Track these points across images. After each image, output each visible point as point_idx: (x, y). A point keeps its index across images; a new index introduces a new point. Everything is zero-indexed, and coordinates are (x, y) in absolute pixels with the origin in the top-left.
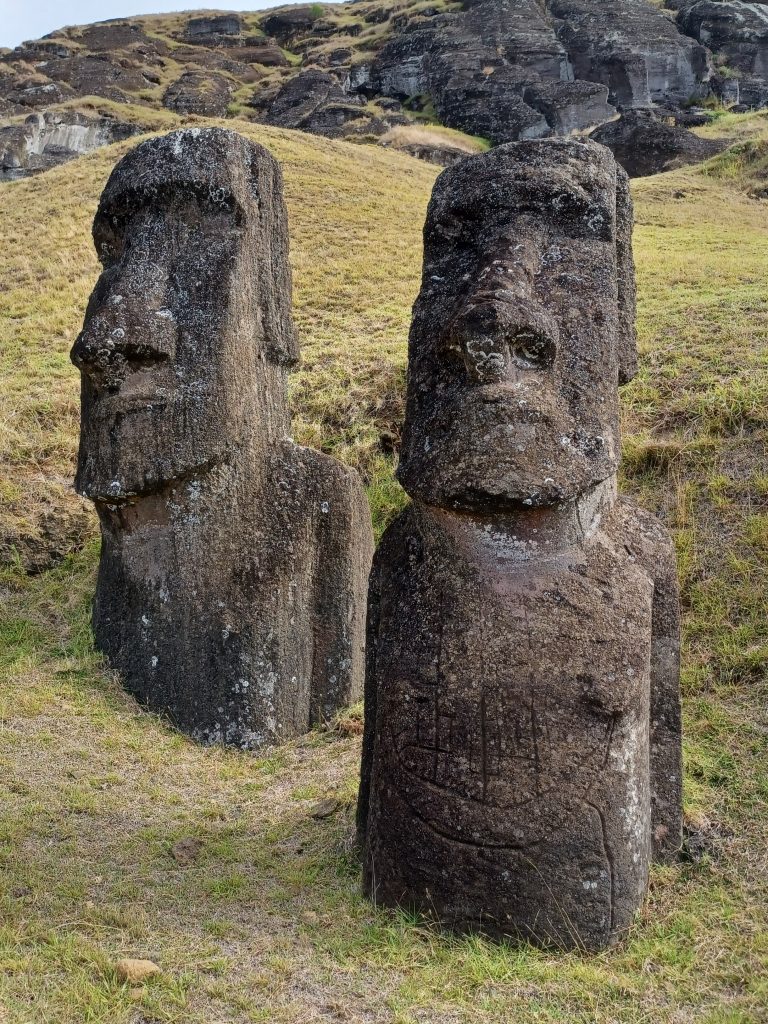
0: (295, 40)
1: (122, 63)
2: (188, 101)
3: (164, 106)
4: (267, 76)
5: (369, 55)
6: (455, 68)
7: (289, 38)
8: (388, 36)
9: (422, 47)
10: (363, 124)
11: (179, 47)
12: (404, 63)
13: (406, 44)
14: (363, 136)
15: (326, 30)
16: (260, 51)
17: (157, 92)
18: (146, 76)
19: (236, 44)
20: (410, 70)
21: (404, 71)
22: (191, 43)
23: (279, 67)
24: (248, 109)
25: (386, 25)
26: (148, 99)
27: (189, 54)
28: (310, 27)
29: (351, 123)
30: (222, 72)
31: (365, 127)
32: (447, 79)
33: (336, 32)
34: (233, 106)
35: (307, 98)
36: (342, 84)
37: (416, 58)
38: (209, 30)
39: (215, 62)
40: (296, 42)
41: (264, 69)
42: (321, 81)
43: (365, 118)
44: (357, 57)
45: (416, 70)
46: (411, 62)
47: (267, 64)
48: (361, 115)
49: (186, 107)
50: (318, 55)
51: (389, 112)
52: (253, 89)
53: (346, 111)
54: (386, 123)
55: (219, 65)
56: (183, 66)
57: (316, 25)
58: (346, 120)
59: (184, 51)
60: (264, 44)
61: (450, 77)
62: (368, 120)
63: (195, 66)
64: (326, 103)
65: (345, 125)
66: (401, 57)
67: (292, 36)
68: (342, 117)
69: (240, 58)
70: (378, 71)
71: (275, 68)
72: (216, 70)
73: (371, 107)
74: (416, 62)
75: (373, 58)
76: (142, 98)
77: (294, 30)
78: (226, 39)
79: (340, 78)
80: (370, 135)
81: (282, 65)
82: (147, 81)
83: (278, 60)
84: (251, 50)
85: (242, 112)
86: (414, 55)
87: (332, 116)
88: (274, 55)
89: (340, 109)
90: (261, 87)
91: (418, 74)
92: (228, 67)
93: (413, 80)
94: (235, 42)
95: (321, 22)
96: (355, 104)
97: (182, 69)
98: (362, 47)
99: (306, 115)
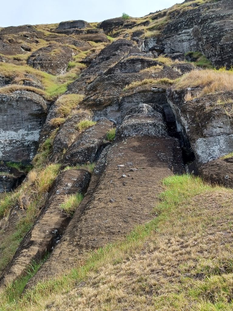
0: (114, 31)
1: (10, 41)
2: (41, 60)
3: (27, 63)
4: (96, 47)
5: (155, 32)
6: (227, 29)
7: (111, 30)
8: (166, 22)
9: (192, 23)
10: (157, 71)
11: (50, 35)
12: (180, 34)
13: (180, 23)
14: (159, 80)
15: (131, 25)
16: (93, 35)
17: (25, 56)
18: (23, 48)
19: (82, 32)
20: (184, 38)
21: (179, 39)
22: (58, 33)
23: (103, 43)
24: (80, 64)
25: (165, 18)
26: (19, 60)
27: (55, 37)
28: (122, 25)
29: (147, 70)
30: (70, 46)
31: (158, 73)
32: (220, 37)
33: (136, 26)
34: (71, 63)
35: (114, 55)
36: (139, 46)
37: (188, 30)
38: (69, 27)
39: (68, 41)
40: (114, 32)
41: (94, 44)
42: (125, 45)
43: (158, 66)
44: (148, 34)
45: (188, 38)
46: (185, 33)
47: (97, 41)
48: (155, 64)
49: (39, 64)
50: (125, 34)
51: (177, 61)
52: (86, 54)
53: (142, 61)
54: (176, 69)
55: (70, 42)
56: (48, 43)
57: (126, 24)
58: (143, 68)
59: (53, 36)
60: (97, 32)
61: (223, 35)
62: (161, 67)
63: (55, 42)
64: (127, 57)
65: (142, 71)
66: (177, 31)
67: (112, 29)
68: (140, 66)
69: (82, 39)
70: (161, 41)
71: (101, 43)
72: (67, 45)
73: (161, 59)
74: (188, 32)
75: (158, 33)
76: (15, 59)
77: (114, 26)
78: (77, 31)
79: (138, 43)
80: (166, 79)
81: (105, 42)
82: (23, 50)
83: (103, 39)
84: (89, 35)
85: (77, 66)
86: (186, 29)
87: (132, 65)
88: (101, 37)
89: (138, 60)
90: (91, 52)
91: (189, 40)
92: (75, 43)
93: (186, 44)
94: (81, 32)
95: (128, 22)
96: (149, 56)
97: (48, 44)
98: (150, 29)
99: (113, 65)
